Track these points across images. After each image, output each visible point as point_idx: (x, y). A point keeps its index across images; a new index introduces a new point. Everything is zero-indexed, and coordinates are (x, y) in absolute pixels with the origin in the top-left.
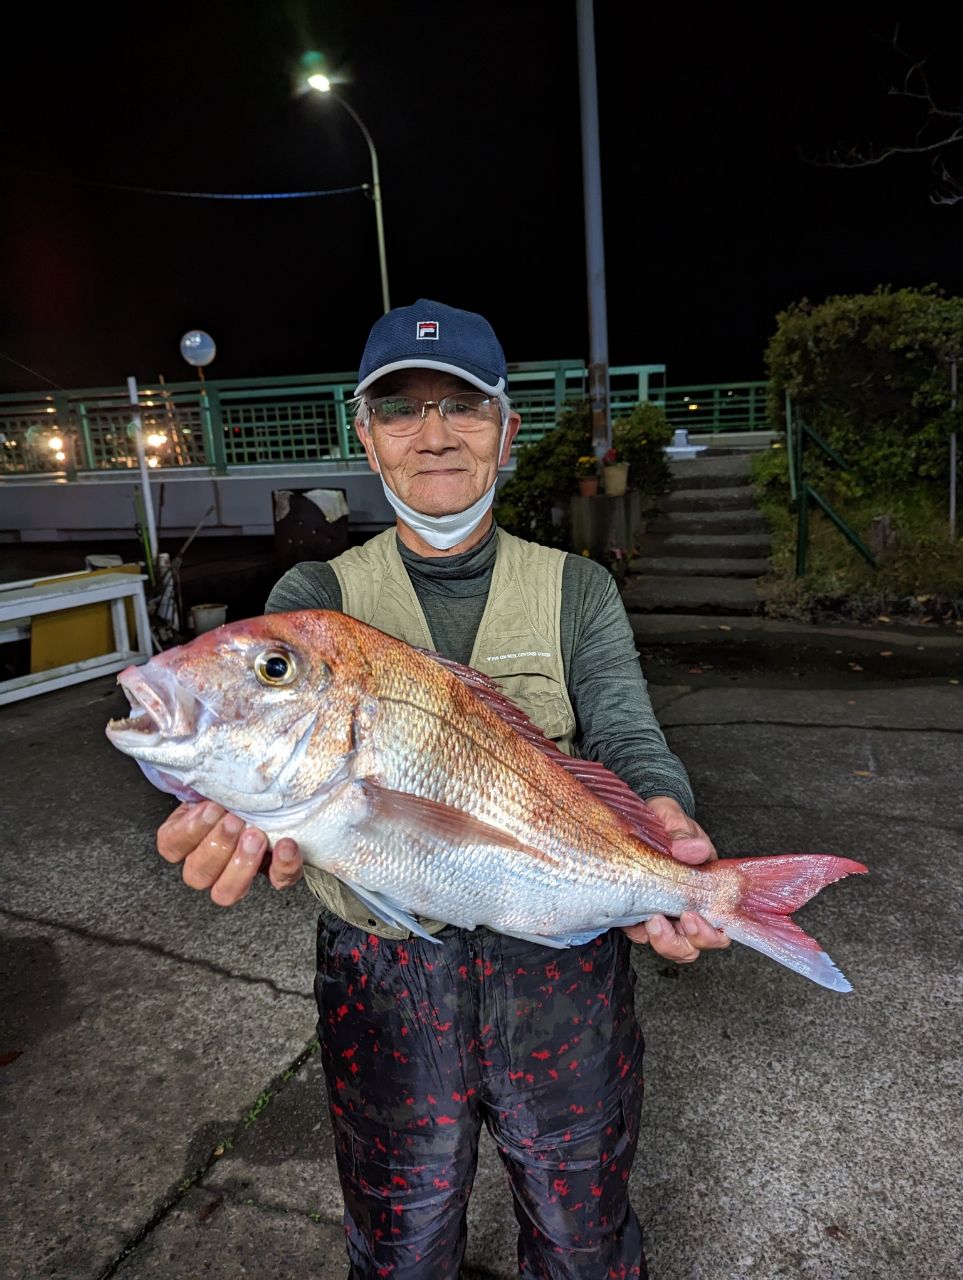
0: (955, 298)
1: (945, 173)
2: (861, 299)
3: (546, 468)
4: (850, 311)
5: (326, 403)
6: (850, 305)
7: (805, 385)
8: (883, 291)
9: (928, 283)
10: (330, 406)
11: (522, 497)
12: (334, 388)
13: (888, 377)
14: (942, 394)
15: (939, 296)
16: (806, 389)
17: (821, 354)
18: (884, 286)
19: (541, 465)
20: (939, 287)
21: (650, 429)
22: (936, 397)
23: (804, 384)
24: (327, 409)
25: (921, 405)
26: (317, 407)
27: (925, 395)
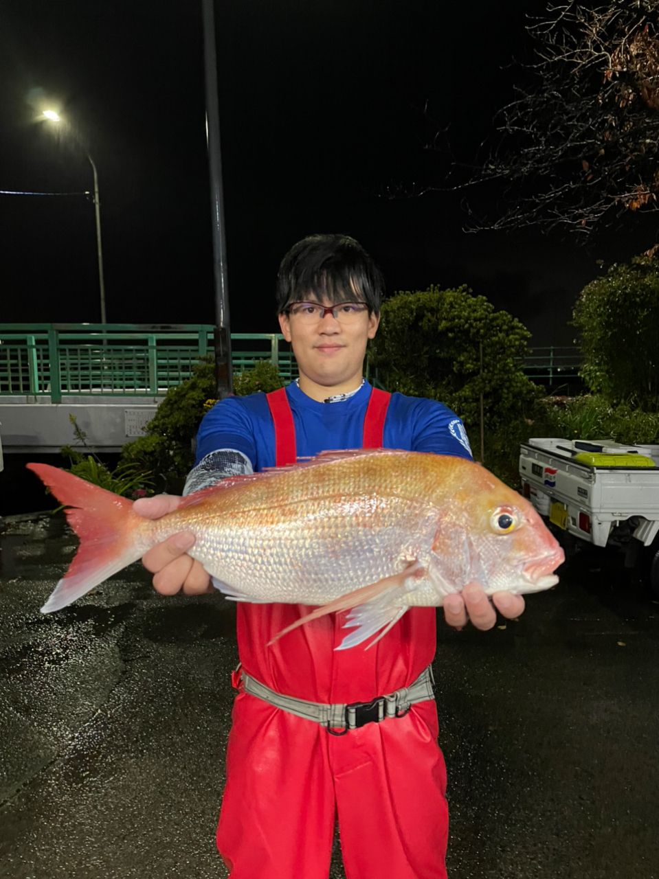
0: (480, 296)
1: (470, 210)
2: (419, 294)
3: (179, 409)
4: (410, 302)
5: (19, 347)
6: (412, 298)
7: (381, 354)
8: (434, 290)
9: (461, 285)
10: (22, 350)
11: (167, 428)
12: (28, 336)
13: (438, 351)
14: (472, 364)
15: (468, 293)
16: (380, 357)
17: (390, 332)
18: (435, 285)
19: (175, 406)
20: (468, 287)
21: (265, 381)
22: (468, 366)
23: (379, 353)
24: (19, 353)
25: (460, 371)
26: (11, 350)
27: (462, 364)
